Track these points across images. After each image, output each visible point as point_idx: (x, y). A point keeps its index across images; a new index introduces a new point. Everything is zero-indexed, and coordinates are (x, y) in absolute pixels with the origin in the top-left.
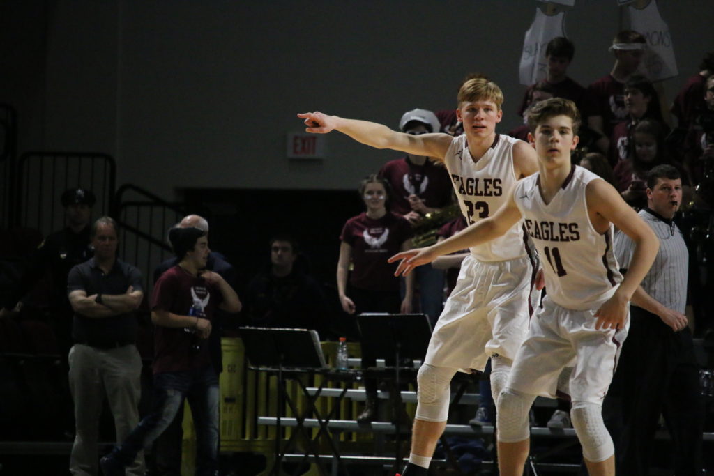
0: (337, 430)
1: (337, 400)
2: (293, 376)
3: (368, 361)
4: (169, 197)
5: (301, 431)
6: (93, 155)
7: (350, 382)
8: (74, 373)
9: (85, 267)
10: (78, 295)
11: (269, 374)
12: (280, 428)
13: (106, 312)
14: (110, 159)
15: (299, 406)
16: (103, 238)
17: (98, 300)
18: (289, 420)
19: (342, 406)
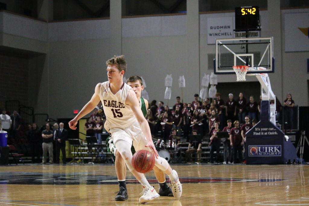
0: (83, 154)
1: (83, 150)
2: (77, 146)
3: (88, 144)
4: (56, 120)
5: (78, 154)
6: (45, 114)
7: (84, 147)
8: (43, 147)
9: (45, 131)
10: (43, 135)
11: (73, 146)
12: (75, 154)
13: (47, 138)
14: (47, 115)
15: (77, 150)
16: (47, 127)
17: (46, 136)
18: (76, 153)
19: (84, 150)
